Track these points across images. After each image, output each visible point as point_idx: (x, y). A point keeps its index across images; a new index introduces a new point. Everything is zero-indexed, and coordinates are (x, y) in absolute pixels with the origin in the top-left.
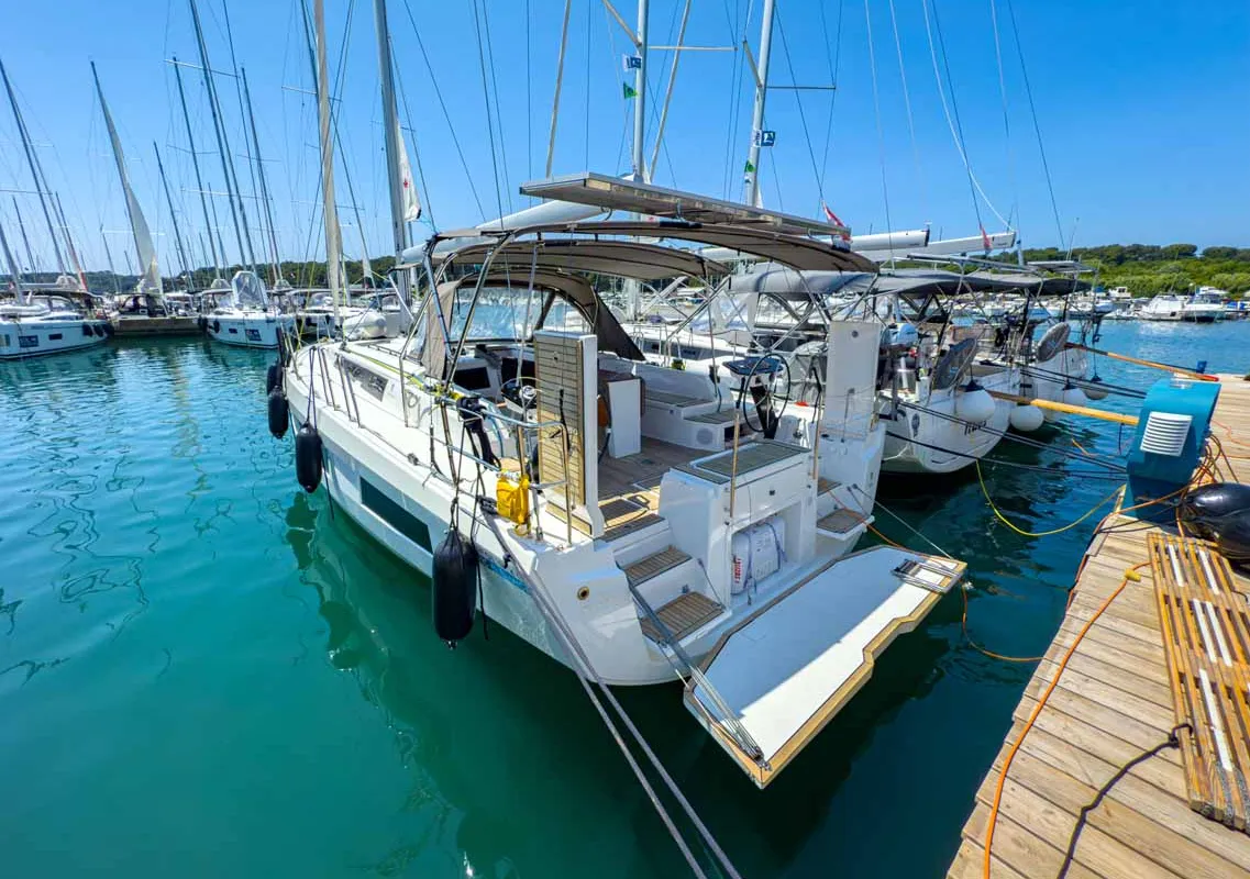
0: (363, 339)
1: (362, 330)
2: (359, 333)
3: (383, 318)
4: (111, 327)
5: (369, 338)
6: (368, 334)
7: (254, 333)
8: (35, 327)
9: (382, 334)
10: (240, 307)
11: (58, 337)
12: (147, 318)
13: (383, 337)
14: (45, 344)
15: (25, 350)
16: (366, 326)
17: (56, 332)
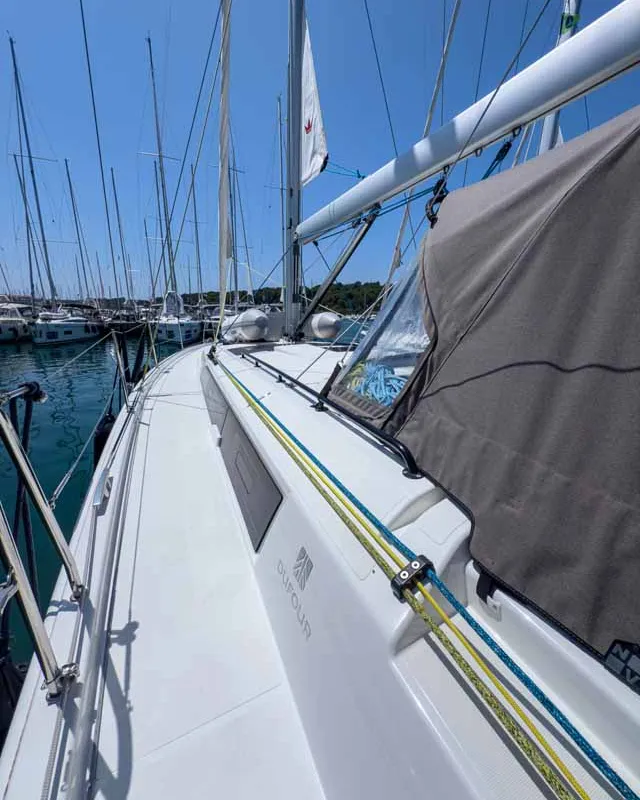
0: (241, 342)
1: (239, 331)
2: (237, 335)
3: (264, 315)
4: (103, 326)
5: (247, 342)
6: (246, 337)
7: (171, 334)
8: (57, 326)
9: (262, 337)
10: (166, 315)
11: (70, 333)
12: (124, 322)
13: (263, 340)
14: (61, 337)
15: (49, 341)
16: (245, 326)
17: (70, 329)
